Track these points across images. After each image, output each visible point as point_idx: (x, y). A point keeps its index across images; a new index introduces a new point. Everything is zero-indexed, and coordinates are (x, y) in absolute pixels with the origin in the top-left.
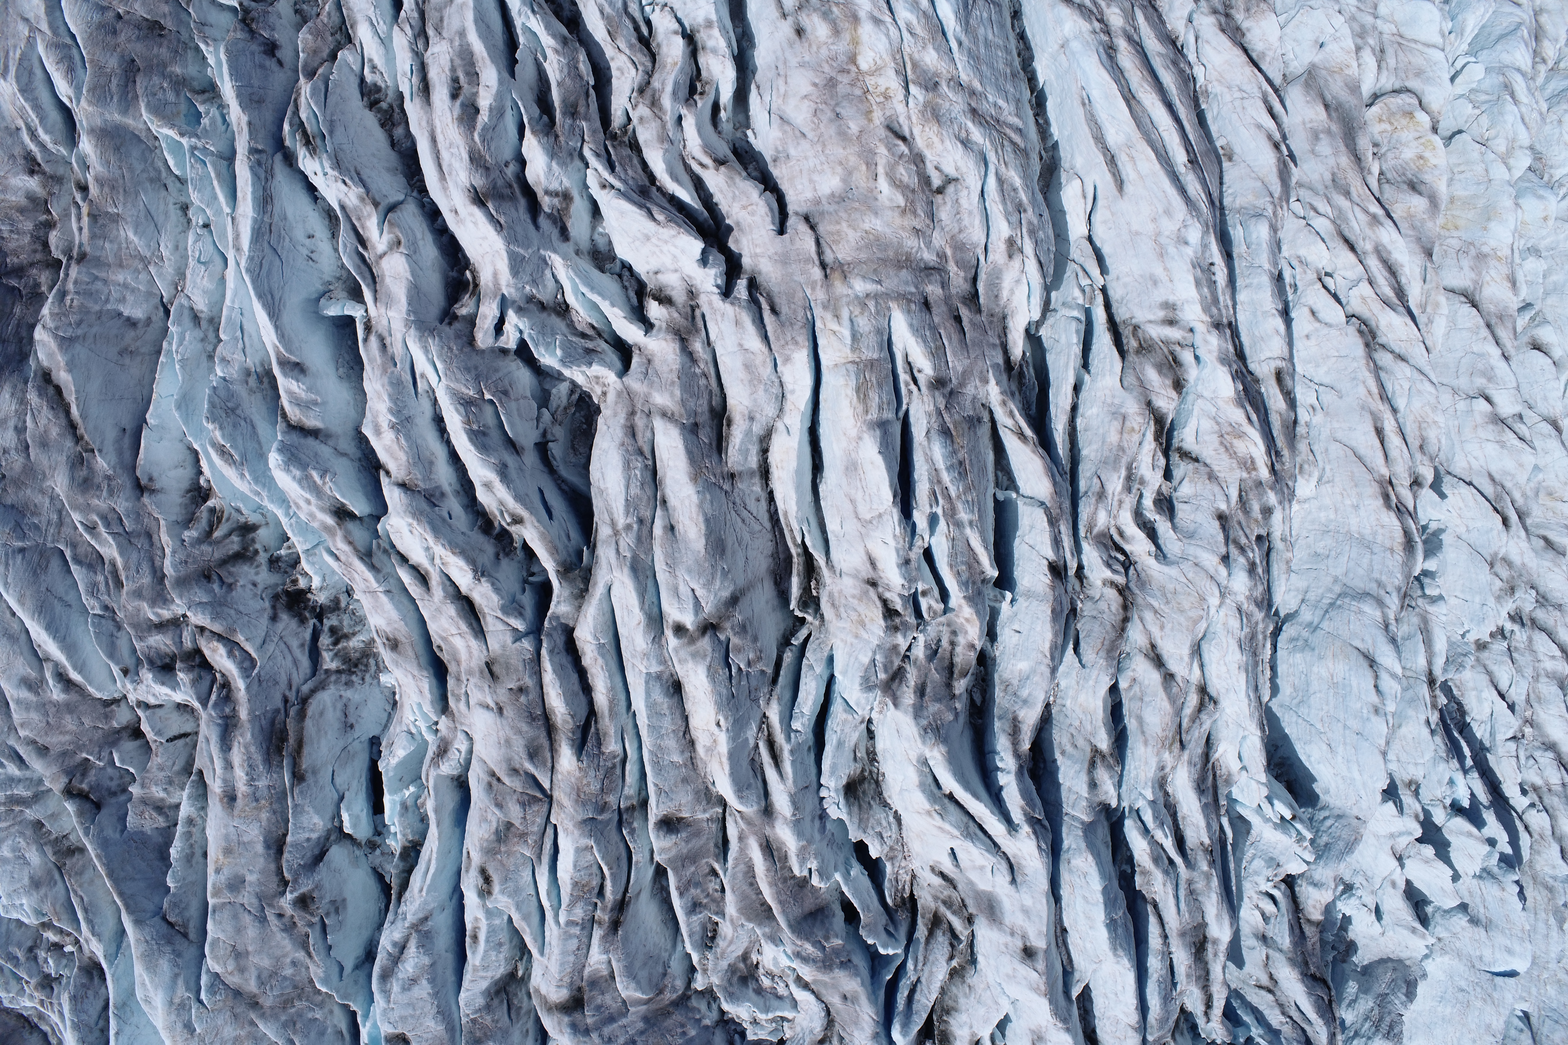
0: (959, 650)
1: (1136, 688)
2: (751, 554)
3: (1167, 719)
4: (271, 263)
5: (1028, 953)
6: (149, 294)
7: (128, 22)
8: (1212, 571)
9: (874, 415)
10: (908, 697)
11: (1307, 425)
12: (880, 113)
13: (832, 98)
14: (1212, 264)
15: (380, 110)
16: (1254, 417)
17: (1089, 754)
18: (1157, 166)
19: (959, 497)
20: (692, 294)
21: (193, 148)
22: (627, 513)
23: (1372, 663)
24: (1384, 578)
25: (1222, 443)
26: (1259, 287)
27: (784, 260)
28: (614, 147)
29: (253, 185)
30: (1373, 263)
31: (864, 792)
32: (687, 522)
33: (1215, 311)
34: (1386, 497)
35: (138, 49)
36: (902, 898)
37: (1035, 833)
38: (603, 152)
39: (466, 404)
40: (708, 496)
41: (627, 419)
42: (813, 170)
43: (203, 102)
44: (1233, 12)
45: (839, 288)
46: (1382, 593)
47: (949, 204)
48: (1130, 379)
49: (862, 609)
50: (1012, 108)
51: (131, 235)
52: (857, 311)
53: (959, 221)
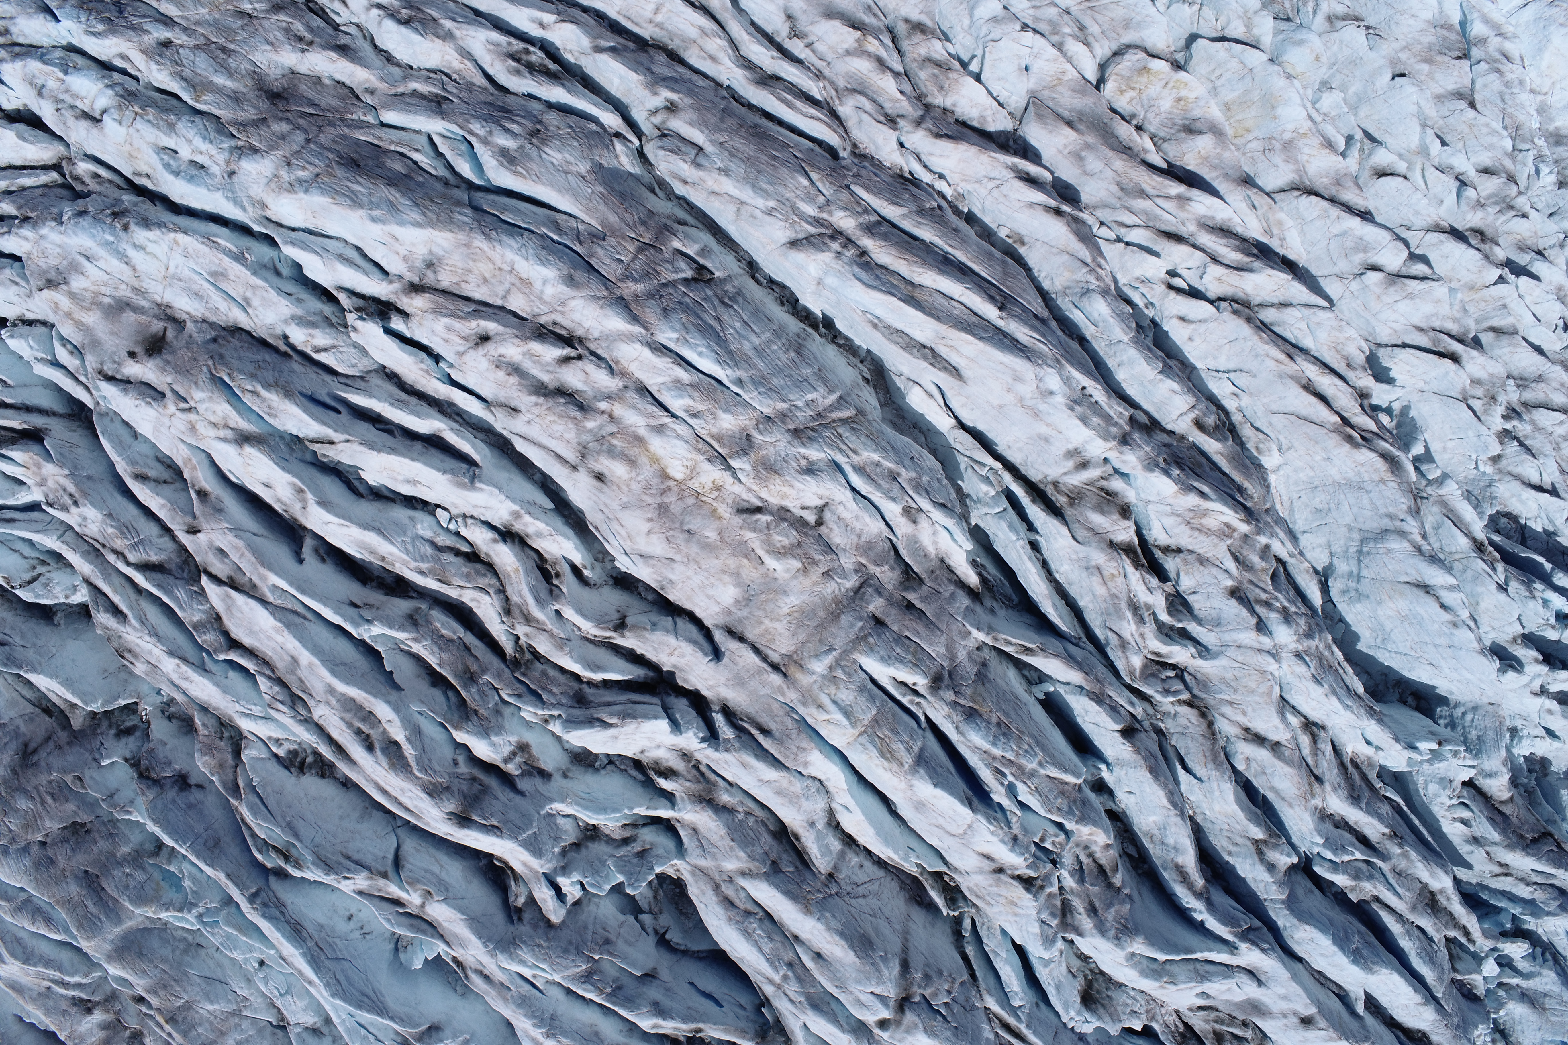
0: (1098, 855)
1: (1254, 765)
2: (887, 912)
3: (1296, 779)
4: (343, 971)
5: (1307, 1022)
6: (260, 1031)
7: (54, 843)
8: (1257, 646)
9: (908, 760)
10: (1086, 923)
11: (1240, 410)
12: (724, 506)
13: (673, 522)
14: (1084, 388)
15: (310, 766)
16: (1205, 489)
17: (1253, 849)
18: (980, 345)
19: (1018, 755)
20: (685, 756)
21: (200, 917)
22: (776, 969)
23: (1426, 588)
24: (1391, 510)
25: (1192, 528)
26: (1131, 362)
27: (739, 682)
28: (524, 675)
29: (277, 929)
30: (1206, 239)
31: (1098, 992)
32: (828, 946)
33: (1114, 430)
34: (1349, 439)
35: (81, 860)
36: (1181, 1034)
37: (1253, 943)
38: (522, 689)
39: (587, 978)
40: (828, 915)
41: (717, 895)
42: (703, 587)
43: (169, 862)
44: (930, 99)
45: (804, 680)
46: (1398, 523)
47: (835, 527)
48: (1081, 534)
49: (1004, 892)
50: (822, 390)
51: (210, 1007)
52: (833, 690)
53: (853, 530)
